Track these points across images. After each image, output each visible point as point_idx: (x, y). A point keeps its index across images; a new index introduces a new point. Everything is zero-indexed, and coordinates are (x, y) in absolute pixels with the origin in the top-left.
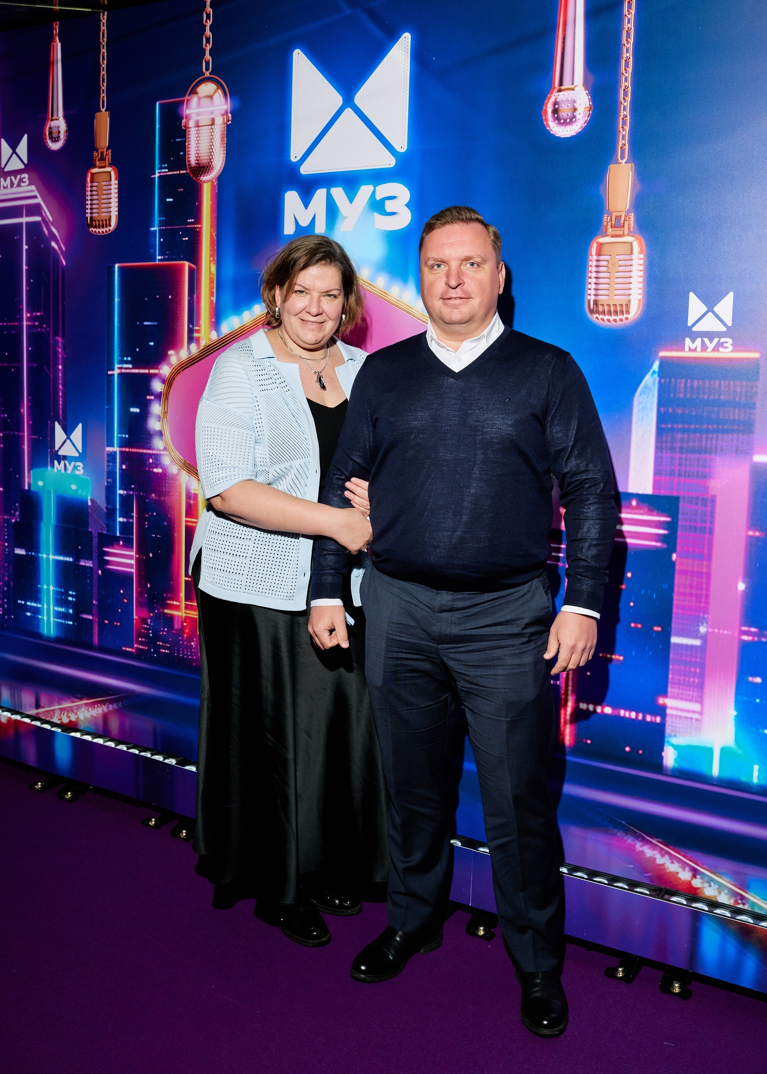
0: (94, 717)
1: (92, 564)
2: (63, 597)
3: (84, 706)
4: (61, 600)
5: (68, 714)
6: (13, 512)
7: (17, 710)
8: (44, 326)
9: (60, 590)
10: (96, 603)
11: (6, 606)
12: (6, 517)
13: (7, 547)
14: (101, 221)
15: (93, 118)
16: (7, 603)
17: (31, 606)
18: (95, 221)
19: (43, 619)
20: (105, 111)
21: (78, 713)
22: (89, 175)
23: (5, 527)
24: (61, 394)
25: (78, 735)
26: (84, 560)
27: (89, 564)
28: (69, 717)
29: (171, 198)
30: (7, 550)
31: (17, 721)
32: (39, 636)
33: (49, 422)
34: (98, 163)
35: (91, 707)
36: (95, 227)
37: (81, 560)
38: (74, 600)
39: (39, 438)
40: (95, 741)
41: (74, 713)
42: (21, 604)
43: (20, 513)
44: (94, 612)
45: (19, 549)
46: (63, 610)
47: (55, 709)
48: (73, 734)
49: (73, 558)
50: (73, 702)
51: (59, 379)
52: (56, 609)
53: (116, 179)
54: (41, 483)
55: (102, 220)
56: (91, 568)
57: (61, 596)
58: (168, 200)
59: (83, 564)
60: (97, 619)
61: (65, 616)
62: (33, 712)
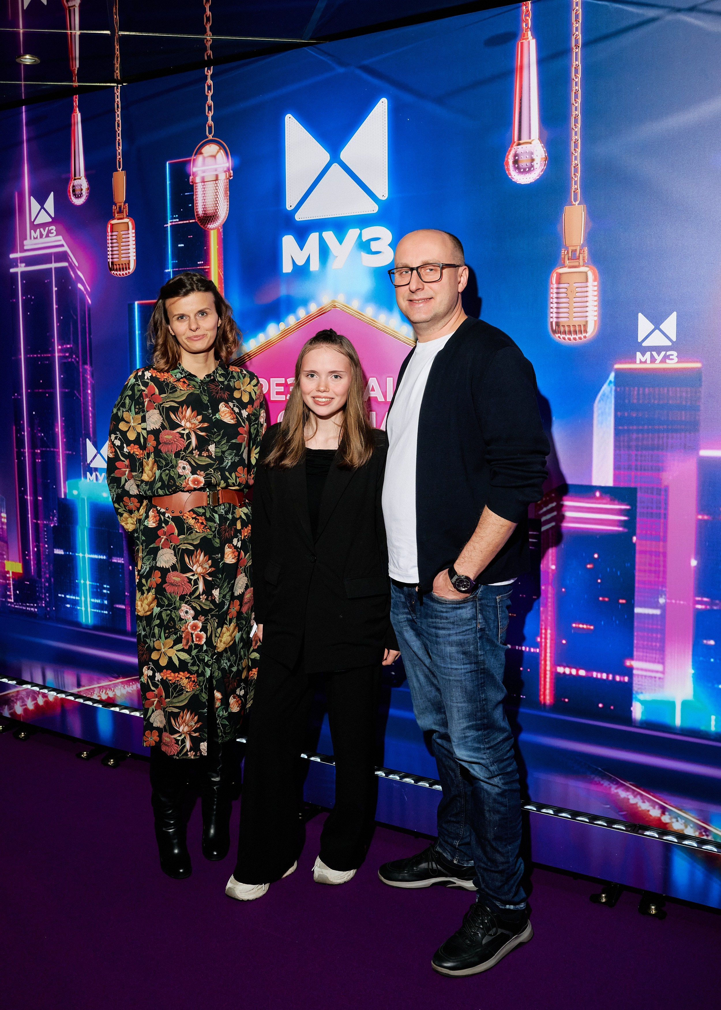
0: (130, 693)
1: (123, 561)
2: (99, 590)
3: (120, 684)
4: (97, 593)
5: (106, 691)
6: (51, 517)
7: (61, 689)
8: (74, 356)
9: (96, 584)
10: (128, 594)
11: (48, 600)
12: (45, 522)
13: (47, 548)
14: (121, 265)
15: (112, 176)
16: (48, 597)
17: (70, 599)
18: (116, 265)
19: (82, 610)
20: (121, 170)
21: (115, 690)
22: (109, 226)
23: (45, 531)
24: (90, 415)
25: (117, 709)
26: (116, 558)
27: (121, 561)
28: (107, 694)
29: (182, 244)
30: (47, 550)
31: (62, 699)
32: (79, 625)
33: (81, 439)
34: (116, 215)
35: (127, 684)
36: (116, 270)
37: (114, 558)
38: (108, 592)
39: (72, 453)
40: (132, 714)
41: (111, 690)
42: (61, 597)
43: (58, 519)
44: (126, 603)
45: (58, 550)
46: (98, 601)
47: (95, 688)
48: (112, 709)
49: (106, 556)
50: (111, 681)
51: (89, 402)
52: (93, 600)
53: (133, 229)
54: (75, 492)
56: (123, 564)
57: (97, 589)
58: (179, 245)
59: (115, 561)
60: (129, 609)
61: (101, 606)
62: (75, 690)
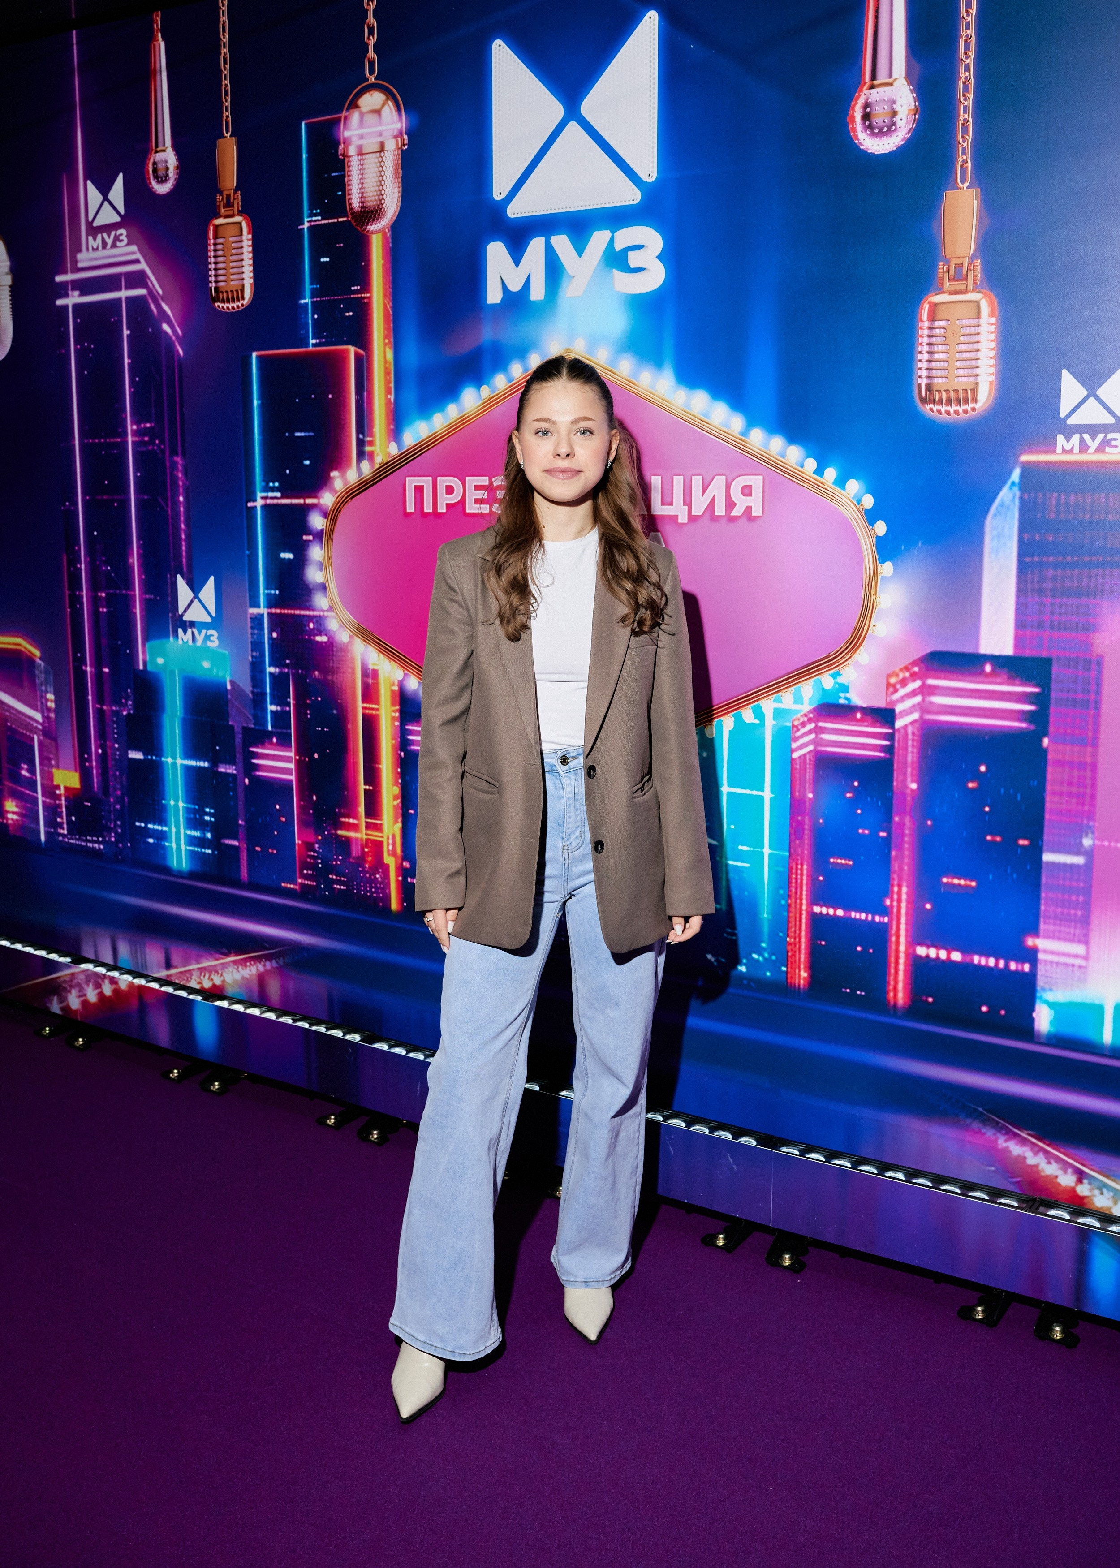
1: (235, 769)
2: (198, 816)
3: (231, 964)
4: (195, 821)
5: (210, 976)
6: (123, 701)
7: (141, 971)
10: (243, 823)
11: (119, 830)
12: (114, 708)
13: (117, 749)
14: (230, 293)
15: (215, 147)
16: (120, 827)
17: (154, 829)
18: (222, 292)
19: (171, 847)
20: (230, 136)
21: (224, 974)
22: (212, 228)
23: (114, 722)
26: (224, 765)
27: (231, 770)
28: (212, 979)
29: (326, 257)
30: (118, 753)
31: (141, 987)
32: (167, 870)
34: (223, 210)
35: (241, 965)
36: (223, 301)
37: (221, 765)
38: (213, 820)
39: (156, 598)
41: (218, 974)
42: (140, 826)
43: (134, 702)
44: (240, 836)
45: (134, 752)
46: (197, 834)
47: (193, 970)
49: (208, 762)
50: (217, 960)
52: (189, 832)
53: (249, 233)
54: (160, 661)
55: (232, 291)
56: (235, 775)
57: (195, 814)
58: (322, 260)
59: (222, 770)
60: (245, 846)
61: (201, 842)
